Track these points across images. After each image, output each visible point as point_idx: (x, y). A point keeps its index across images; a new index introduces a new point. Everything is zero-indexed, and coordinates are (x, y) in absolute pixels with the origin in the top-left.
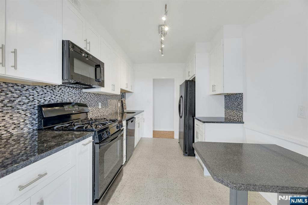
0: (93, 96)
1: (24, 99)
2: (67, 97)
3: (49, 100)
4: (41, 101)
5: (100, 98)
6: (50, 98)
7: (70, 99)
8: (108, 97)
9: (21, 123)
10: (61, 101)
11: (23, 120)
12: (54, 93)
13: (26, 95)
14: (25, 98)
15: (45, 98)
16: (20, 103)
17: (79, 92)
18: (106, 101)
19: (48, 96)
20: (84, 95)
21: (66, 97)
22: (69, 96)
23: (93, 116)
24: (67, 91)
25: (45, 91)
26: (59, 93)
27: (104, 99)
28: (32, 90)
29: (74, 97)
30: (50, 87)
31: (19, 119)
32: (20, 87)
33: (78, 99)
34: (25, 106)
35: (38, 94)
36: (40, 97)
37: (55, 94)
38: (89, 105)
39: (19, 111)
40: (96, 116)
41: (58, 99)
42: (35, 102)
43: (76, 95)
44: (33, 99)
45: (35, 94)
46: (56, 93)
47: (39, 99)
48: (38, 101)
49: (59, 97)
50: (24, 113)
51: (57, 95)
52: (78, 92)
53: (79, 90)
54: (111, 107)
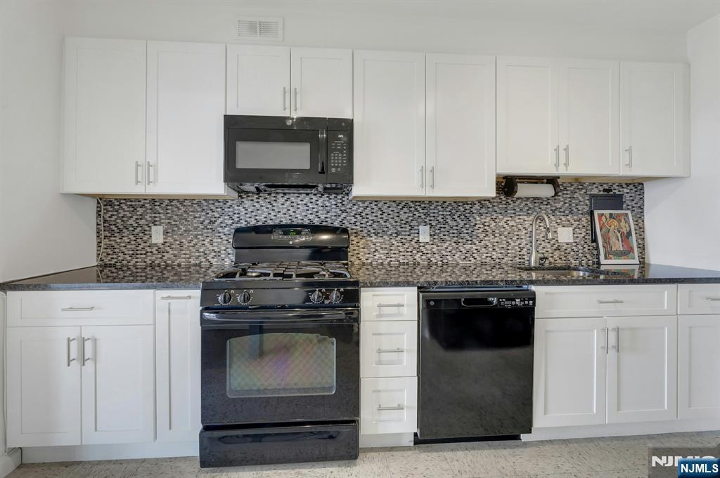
0: (391, 209)
1: (226, 219)
2: (304, 214)
3: (265, 219)
4: (251, 221)
5: (427, 214)
6: (265, 218)
7: (311, 217)
8: (477, 206)
9: (222, 252)
10: (290, 221)
11: (224, 248)
12: (274, 208)
13: (229, 214)
14: (228, 217)
15: (257, 218)
16: (222, 225)
17: (340, 201)
19: (262, 214)
20: (356, 207)
21: (300, 214)
22: (310, 212)
23: (389, 259)
24: (304, 202)
25: (258, 206)
26: (283, 208)
27: (452, 215)
28: (238, 206)
29: (322, 214)
30: (266, 198)
31: (220, 246)
32: (222, 204)
33: (334, 218)
35: (246, 212)
37: (277, 210)
38: (373, 231)
39: (220, 235)
40: (406, 261)
41: (281, 218)
42: (242, 223)
43: (328, 208)
44: (238, 219)
45: (242, 212)
46: (279, 208)
47: (248, 219)
48: (246, 221)
50: (226, 239)
51: (279, 212)
52: (335, 203)
53: (339, 197)
54: (497, 240)
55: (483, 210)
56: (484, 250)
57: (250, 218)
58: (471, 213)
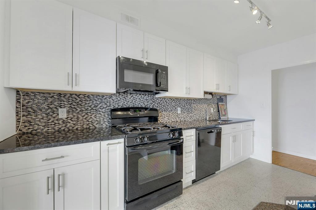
0: (169, 101)
1: (103, 105)
2: (139, 103)
3: (122, 105)
4: (116, 106)
5: (180, 103)
6: (122, 104)
7: (142, 104)
8: (193, 101)
9: (101, 121)
10: (133, 106)
11: (102, 119)
12: (126, 100)
13: (105, 102)
14: (104, 104)
15: (118, 104)
16: (101, 108)
17: (152, 98)
18: (189, 107)
19: (121, 102)
20: (158, 100)
21: (137, 103)
22: (141, 102)
23: (169, 120)
24: (139, 98)
25: (119, 99)
26: (130, 100)
27: (186, 104)
28: (109, 98)
29: (146, 103)
30: (123, 95)
31: (100, 118)
32: (101, 97)
33: (150, 104)
34: (104, 109)
35: (113, 101)
36: (115, 103)
37: (127, 101)
38: (164, 110)
39: (100, 112)
40: (174, 121)
41: (130, 104)
42: (111, 107)
43: (148, 100)
44: (109, 105)
45: (111, 101)
46: (128, 100)
47: (114, 105)
48: (113, 106)
49: (131, 103)
50: (103, 114)
51: (129, 102)
52: (150, 98)
53: (152, 96)
54: (198, 112)
55: (194, 102)
56: (195, 116)
57: (115, 104)
58: (191, 103)
